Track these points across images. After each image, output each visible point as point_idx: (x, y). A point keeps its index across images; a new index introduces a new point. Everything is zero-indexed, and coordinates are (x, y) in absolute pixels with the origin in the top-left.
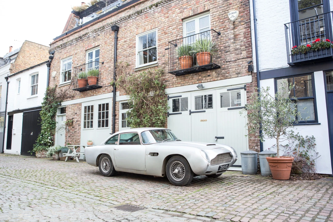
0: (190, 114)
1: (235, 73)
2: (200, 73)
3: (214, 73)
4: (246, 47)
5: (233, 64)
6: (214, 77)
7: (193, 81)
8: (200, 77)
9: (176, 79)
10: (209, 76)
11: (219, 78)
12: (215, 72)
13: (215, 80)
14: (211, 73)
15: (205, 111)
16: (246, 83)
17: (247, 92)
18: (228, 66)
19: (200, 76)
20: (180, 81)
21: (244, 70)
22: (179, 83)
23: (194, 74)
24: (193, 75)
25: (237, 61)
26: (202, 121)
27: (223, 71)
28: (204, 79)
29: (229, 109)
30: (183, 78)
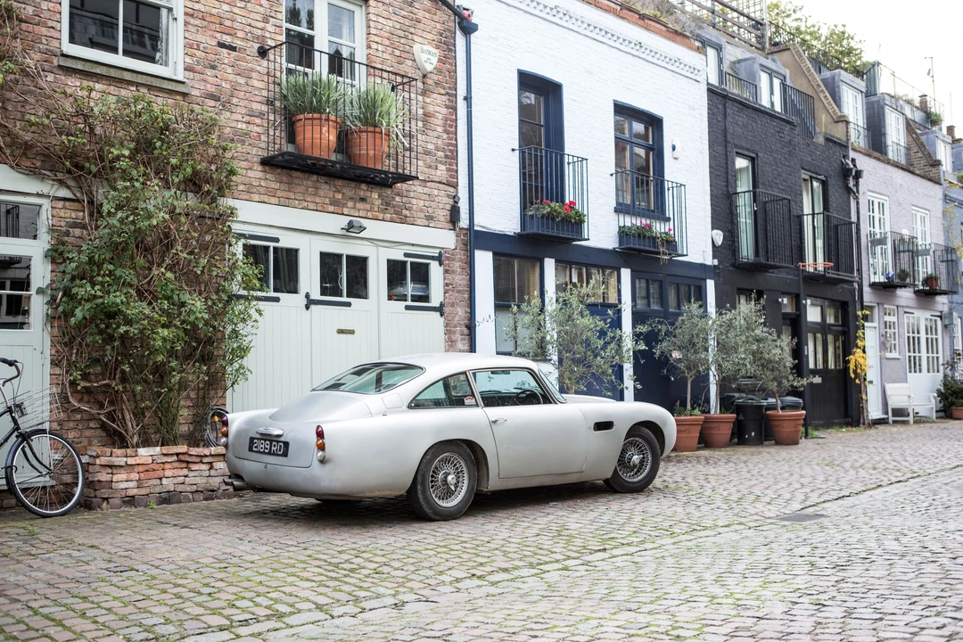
0: (307, 307)
1: (422, 215)
2: (339, 183)
3: (375, 195)
4: (446, 156)
5: (420, 189)
6: (376, 209)
7: (318, 200)
8: (339, 196)
9: (260, 175)
10: (363, 200)
11: (388, 216)
12: (379, 196)
13: (377, 216)
14: (368, 194)
15: (349, 304)
16: (443, 248)
17: (446, 271)
18: (409, 189)
19: (339, 192)
20: (277, 186)
21: (443, 214)
22: (272, 193)
23: (322, 179)
24: (318, 181)
25: (429, 184)
26: (341, 332)
27: (398, 199)
28: (350, 204)
29: (408, 308)
30: (285, 179)
